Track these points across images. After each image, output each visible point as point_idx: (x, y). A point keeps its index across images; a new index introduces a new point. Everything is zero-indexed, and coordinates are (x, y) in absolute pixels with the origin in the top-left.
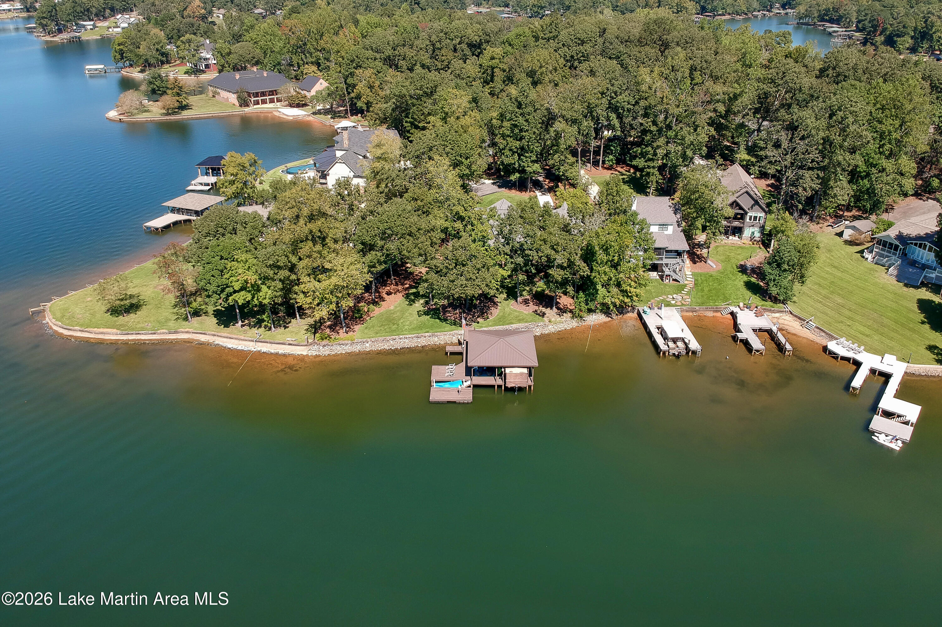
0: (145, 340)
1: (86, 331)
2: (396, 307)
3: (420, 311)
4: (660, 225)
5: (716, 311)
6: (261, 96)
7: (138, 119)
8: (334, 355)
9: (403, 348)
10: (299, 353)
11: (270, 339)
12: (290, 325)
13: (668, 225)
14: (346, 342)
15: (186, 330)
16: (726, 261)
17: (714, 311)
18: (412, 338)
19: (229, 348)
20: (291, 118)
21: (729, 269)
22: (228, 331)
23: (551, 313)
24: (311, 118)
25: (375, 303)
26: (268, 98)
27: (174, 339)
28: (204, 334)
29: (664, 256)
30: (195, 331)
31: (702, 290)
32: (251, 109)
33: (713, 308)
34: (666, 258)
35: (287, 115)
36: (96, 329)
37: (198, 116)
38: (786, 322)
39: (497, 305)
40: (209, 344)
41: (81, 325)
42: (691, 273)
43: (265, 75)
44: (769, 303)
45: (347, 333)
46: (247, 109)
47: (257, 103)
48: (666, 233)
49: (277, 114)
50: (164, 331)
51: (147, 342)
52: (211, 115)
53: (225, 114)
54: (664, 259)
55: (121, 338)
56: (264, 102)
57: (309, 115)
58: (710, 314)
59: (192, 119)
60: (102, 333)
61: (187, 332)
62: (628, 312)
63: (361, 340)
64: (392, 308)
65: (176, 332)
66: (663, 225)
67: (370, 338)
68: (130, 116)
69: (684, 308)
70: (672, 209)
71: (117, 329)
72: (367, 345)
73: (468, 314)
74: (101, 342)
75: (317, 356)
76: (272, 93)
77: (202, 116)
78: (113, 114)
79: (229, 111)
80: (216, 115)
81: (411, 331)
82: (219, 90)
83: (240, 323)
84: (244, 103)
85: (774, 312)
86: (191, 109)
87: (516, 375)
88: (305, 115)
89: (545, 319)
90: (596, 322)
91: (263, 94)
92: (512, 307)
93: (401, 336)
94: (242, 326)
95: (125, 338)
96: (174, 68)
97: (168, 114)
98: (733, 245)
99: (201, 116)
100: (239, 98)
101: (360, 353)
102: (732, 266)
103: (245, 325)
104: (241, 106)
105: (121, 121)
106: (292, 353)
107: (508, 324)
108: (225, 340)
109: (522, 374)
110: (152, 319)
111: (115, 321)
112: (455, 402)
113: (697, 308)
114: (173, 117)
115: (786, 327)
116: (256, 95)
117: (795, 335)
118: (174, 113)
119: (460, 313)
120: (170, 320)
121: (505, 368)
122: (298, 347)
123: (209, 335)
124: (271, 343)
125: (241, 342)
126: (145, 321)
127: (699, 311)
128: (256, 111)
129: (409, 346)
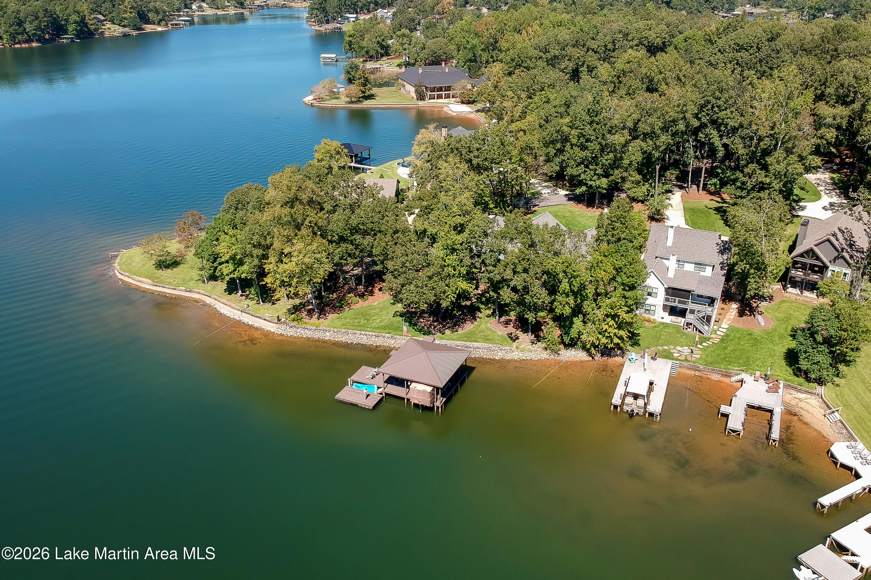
0: (168, 293)
1: (130, 278)
2: (379, 304)
3: (398, 312)
4: (696, 264)
5: (726, 375)
6: (437, 91)
7: (325, 105)
8: (295, 338)
9: (358, 344)
10: (269, 329)
11: (253, 311)
12: (278, 302)
13: (706, 265)
14: (311, 327)
15: (198, 291)
16: (782, 320)
17: (722, 375)
18: (371, 336)
19: (221, 313)
20: (455, 114)
21: (781, 330)
22: (228, 298)
23: (526, 338)
24: (473, 116)
25: (362, 296)
26: (443, 93)
27: (188, 297)
28: (210, 297)
29: (690, 301)
30: (204, 293)
31: (725, 348)
32: (426, 104)
33: (722, 371)
34: (692, 303)
35: (453, 111)
36: (138, 277)
37: (377, 106)
38: (808, 407)
39: (476, 320)
40: (210, 306)
41: (130, 272)
42: (727, 327)
43: (447, 71)
44: (802, 380)
45: (319, 319)
46: (421, 103)
47: (432, 98)
48: (702, 273)
49: (445, 109)
50: (184, 288)
51: (168, 295)
52: (388, 106)
53: (400, 106)
54: (690, 303)
55: (152, 289)
56: (440, 97)
57: (472, 112)
58: (715, 377)
59: (375, 108)
60: (140, 281)
61: (199, 293)
62: (617, 355)
63: (325, 328)
64: (375, 304)
65: (190, 291)
66: (701, 264)
67: (334, 327)
68: (320, 101)
69: (685, 364)
70: (718, 247)
71: (152, 280)
72: (328, 334)
73: (440, 323)
74: (137, 289)
75: (281, 335)
76: (448, 88)
77: (380, 106)
78: (309, 99)
79: (405, 103)
80: (392, 106)
81: (374, 329)
82: (405, 83)
83: (240, 292)
84: (421, 97)
85: (800, 391)
86: (375, 99)
87: (419, 391)
88: (468, 112)
89: (515, 344)
90: (572, 359)
91: (440, 89)
92: (489, 325)
93: (363, 332)
94: (241, 296)
95: (154, 288)
96: (391, 61)
97: (351, 102)
98: (806, 303)
99: (378, 106)
100: (416, 91)
101: (318, 340)
102: (786, 328)
103: (244, 295)
104: (418, 99)
105: (312, 106)
106: (264, 327)
107: (472, 341)
108: (222, 305)
109: (424, 392)
110: (180, 277)
111: (155, 273)
112: (357, 405)
113: (701, 367)
114: (354, 106)
115: (803, 413)
116: (433, 90)
117: (806, 424)
118: (359, 102)
119: (434, 321)
120: (193, 280)
121: (412, 382)
122: (271, 324)
123: (213, 298)
124: (252, 315)
125: (232, 310)
126: (175, 278)
127: (704, 371)
128: (429, 105)
129: (364, 343)
